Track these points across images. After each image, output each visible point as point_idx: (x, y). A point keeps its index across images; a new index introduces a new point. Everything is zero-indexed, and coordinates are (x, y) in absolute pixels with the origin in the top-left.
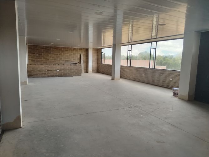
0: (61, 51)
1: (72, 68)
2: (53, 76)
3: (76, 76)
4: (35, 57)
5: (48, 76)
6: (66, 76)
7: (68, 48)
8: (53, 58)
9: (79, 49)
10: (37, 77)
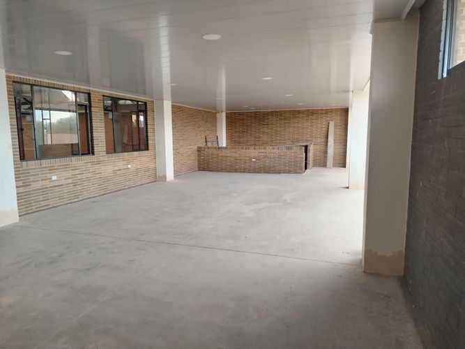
0: (285, 119)
1: (282, 154)
2: (244, 171)
3: (289, 172)
4: (237, 134)
5: (236, 171)
6: (268, 173)
7: (299, 112)
8: (267, 134)
9: (327, 112)
10: (218, 171)
